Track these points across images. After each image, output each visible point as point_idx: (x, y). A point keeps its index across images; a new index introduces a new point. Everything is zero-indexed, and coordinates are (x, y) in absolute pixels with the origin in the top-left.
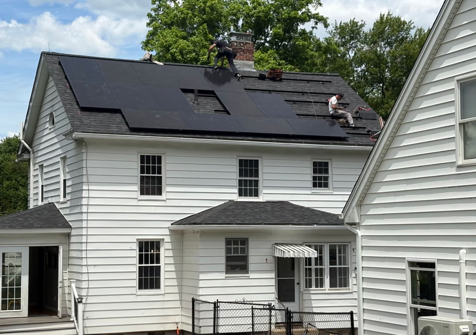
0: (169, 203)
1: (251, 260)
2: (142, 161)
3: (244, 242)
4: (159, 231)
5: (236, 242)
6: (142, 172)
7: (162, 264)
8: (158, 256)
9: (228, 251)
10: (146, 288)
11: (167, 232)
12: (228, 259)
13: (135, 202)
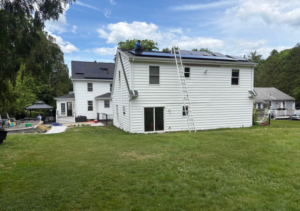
0: (94, 93)
1: (110, 105)
2: (88, 84)
3: (109, 101)
4: (92, 99)
5: (107, 101)
6: (88, 87)
7: (93, 106)
8: (92, 104)
9: (105, 103)
10: (90, 110)
11: (94, 99)
12: (105, 105)
13: (86, 93)
